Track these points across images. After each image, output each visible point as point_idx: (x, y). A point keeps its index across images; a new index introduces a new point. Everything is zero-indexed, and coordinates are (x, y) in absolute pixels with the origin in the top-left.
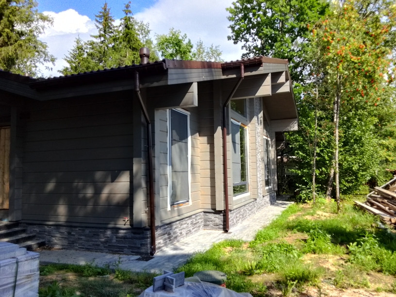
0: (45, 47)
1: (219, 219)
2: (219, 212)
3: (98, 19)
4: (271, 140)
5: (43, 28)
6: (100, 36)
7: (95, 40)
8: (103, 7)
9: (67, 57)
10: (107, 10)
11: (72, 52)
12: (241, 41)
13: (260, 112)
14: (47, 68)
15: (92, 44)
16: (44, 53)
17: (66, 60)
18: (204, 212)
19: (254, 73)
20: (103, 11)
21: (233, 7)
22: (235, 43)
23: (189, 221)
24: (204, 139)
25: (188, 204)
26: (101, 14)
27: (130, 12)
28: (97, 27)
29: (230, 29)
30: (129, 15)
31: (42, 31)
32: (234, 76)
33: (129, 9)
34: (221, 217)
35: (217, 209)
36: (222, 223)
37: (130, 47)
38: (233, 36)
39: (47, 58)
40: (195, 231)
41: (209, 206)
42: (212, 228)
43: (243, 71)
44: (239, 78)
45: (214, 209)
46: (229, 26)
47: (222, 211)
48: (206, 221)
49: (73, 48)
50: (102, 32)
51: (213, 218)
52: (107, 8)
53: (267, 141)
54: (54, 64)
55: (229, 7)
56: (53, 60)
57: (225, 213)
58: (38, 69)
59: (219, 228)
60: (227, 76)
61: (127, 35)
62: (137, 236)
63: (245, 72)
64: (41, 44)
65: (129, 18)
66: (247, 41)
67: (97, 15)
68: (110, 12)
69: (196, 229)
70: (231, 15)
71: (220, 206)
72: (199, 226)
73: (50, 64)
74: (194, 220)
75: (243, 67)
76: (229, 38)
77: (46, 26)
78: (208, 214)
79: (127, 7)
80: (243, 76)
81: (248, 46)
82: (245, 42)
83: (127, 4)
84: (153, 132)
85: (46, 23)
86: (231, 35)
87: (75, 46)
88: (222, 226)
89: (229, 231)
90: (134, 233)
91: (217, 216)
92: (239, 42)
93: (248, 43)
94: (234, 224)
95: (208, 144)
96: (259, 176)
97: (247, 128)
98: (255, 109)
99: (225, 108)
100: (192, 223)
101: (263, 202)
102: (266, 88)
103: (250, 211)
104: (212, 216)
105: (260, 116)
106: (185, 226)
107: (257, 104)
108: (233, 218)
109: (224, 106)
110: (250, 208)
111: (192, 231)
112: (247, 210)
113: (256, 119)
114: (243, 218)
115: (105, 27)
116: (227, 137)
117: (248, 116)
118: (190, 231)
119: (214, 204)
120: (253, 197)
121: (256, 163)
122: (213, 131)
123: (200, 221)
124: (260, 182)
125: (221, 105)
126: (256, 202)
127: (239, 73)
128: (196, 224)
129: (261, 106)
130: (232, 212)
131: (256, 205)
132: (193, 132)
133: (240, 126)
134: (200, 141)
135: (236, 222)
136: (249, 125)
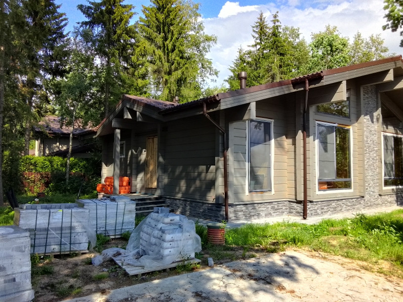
0: (210, 63)
1: (299, 208)
2: (299, 202)
3: (255, 29)
5: (209, 46)
6: (256, 45)
7: (253, 49)
8: (259, 17)
9: (231, 67)
10: (263, 19)
11: (235, 62)
13: (375, 110)
14: (212, 80)
15: (250, 53)
16: (210, 68)
17: (230, 69)
18: (289, 201)
20: (259, 21)
24: (290, 141)
25: (271, 193)
26: (258, 24)
27: (278, 21)
28: (253, 36)
30: (277, 24)
31: (208, 50)
33: (277, 18)
34: (301, 206)
35: (298, 199)
36: (302, 211)
37: (278, 53)
39: (212, 73)
41: (294, 197)
42: (295, 215)
45: (296, 199)
47: (302, 201)
48: (290, 209)
49: (236, 58)
50: (258, 41)
51: (295, 207)
52: (263, 17)
53: (396, 138)
54: (217, 76)
56: (216, 73)
57: (304, 203)
58: (205, 82)
59: (300, 215)
60: (297, 89)
61: (275, 42)
63: (310, 85)
64: (208, 61)
65: (277, 26)
67: (254, 25)
68: (265, 21)
71: (301, 197)
72: (283, 212)
73: (214, 77)
74: (276, 206)
75: (307, 81)
77: (211, 45)
78: (292, 203)
79: (275, 17)
80: (307, 89)
83: (274, 14)
85: (211, 43)
87: (237, 56)
88: (302, 214)
89: (307, 218)
91: (299, 205)
94: (317, 214)
95: (293, 144)
96: (370, 174)
97: (351, 128)
98: (363, 109)
99: (305, 114)
100: (273, 208)
101: (379, 201)
102: (341, 94)
103: (349, 206)
104: (295, 205)
105: (375, 114)
106: (264, 209)
107: (370, 102)
108: (316, 208)
109: (304, 112)
110: (349, 204)
111: (273, 214)
112: (342, 205)
113: (368, 117)
114: (335, 210)
115: (261, 35)
116: (307, 139)
117: (353, 116)
118: (270, 213)
119: (296, 195)
120: (358, 194)
121: (364, 161)
122: (296, 134)
123: (284, 208)
124: (373, 180)
125: (302, 111)
126: (364, 200)
127: (305, 87)
128: (278, 209)
129: (377, 103)
130: (315, 203)
131: (362, 203)
132: (278, 135)
133: (336, 127)
134: (287, 142)
135: (322, 213)
136: (356, 124)
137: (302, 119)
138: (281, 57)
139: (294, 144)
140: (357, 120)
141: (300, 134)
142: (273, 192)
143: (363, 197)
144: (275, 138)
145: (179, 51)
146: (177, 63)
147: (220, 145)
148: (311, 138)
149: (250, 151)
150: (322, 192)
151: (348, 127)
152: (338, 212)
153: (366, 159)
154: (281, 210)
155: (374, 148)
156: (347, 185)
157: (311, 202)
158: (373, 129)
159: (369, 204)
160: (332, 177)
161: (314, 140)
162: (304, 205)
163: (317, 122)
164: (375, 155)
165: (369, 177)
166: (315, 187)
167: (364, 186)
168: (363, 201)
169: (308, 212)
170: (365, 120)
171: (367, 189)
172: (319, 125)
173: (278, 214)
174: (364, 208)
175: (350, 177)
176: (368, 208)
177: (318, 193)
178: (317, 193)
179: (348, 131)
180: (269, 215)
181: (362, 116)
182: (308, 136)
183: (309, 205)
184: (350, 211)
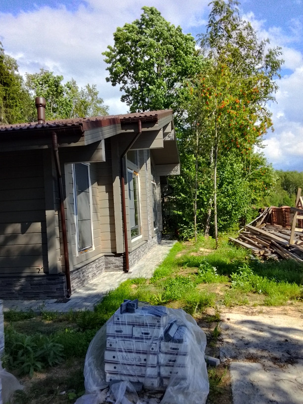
1: (119, 261)
2: (118, 255)
4: (157, 184)
12: (119, 83)
13: (148, 159)
18: (105, 256)
22: (114, 85)
23: (94, 265)
24: (103, 188)
25: (92, 250)
29: (108, 71)
34: (121, 259)
35: (118, 252)
36: (122, 265)
38: (111, 78)
40: (99, 273)
41: (110, 250)
42: (114, 270)
43: (140, 127)
44: (137, 132)
45: (115, 253)
46: (106, 68)
47: (122, 254)
48: (107, 263)
51: (113, 261)
53: (153, 185)
59: (120, 269)
60: (126, 130)
62: (53, 282)
63: (142, 128)
66: (125, 83)
69: (99, 272)
71: (120, 250)
72: (102, 269)
74: (98, 264)
75: (140, 123)
76: (108, 80)
78: (108, 258)
80: (141, 132)
81: (126, 88)
82: (123, 84)
84: (64, 186)
86: (109, 76)
88: (122, 268)
89: (129, 271)
90: (49, 279)
91: (117, 258)
92: (118, 84)
93: (126, 85)
95: (107, 192)
97: (138, 175)
98: (144, 157)
101: (152, 243)
104: (113, 259)
105: (148, 162)
106: (91, 270)
108: (131, 259)
109: (122, 157)
110: (143, 250)
113: (145, 165)
116: (125, 186)
117: (139, 164)
118: (95, 274)
120: (144, 239)
121: (147, 207)
122: (112, 181)
123: (102, 264)
126: (148, 244)
127: (137, 129)
128: (99, 267)
132: (93, 181)
134: (98, 190)
136: (140, 172)
140: (141, 168)
141: (117, 181)
142: (94, 248)
143: (147, 241)
144: (92, 184)
149: (76, 201)
157: (129, 253)
158: (147, 177)
159: (149, 247)
160: (134, 224)
162: (124, 258)
164: (149, 201)
167: (148, 230)
174: (148, 252)
177: (131, 241)
179: (137, 178)
180: (94, 276)
181: (143, 164)
182: (126, 182)
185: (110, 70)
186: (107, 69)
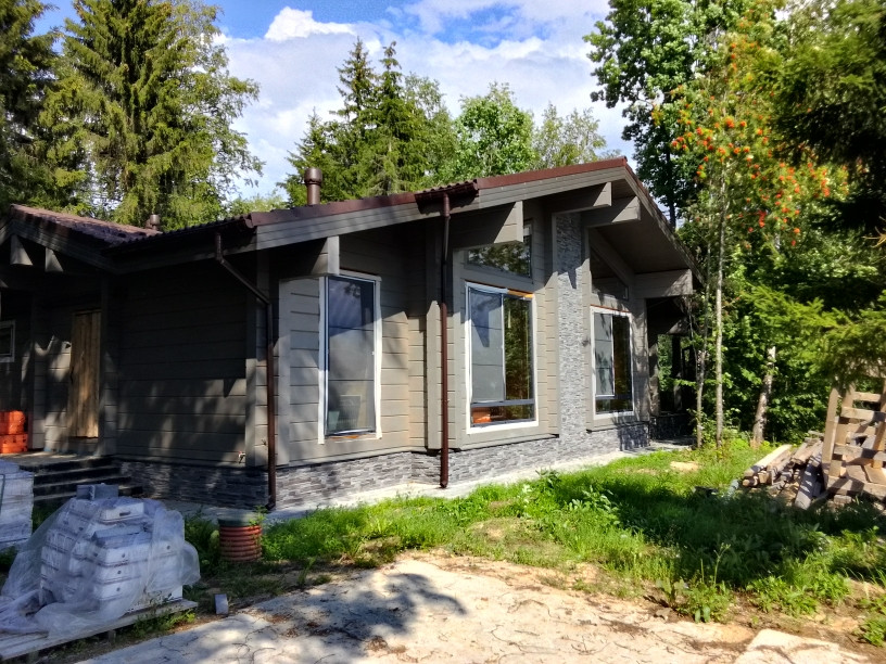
0: (243, 142)
1: (432, 464)
2: (431, 453)
3: (345, 76)
4: (637, 316)
5: (240, 103)
6: (347, 112)
7: (341, 120)
8: (354, 51)
9: (293, 155)
10: (362, 57)
11: (302, 144)
12: (623, 101)
13: (579, 264)
14: (248, 181)
15: (333, 127)
16: (242, 153)
17: (291, 161)
18: (413, 452)
19: (467, 208)
20: (354, 59)
21: (598, 32)
22: (610, 105)
23: (371, 465)
24: (415, 323)
25: (373, 436)
26: (352, 66)
27: (395, 63)
28: (342, 92)
29: (595, 78)
30: (393, 69)
31: (237, 111)
32: (438, 214)
33: (394, 57)
34: (436, 461)
35: (430, 447)
36: (439, 472)
37: (394, 133)
38: (602, 93)
39: (246, 164)
41: (422, 442)
42: (424, 481)
43: (447, 206)
44: (442, 218)
45: (426, 447)
46: (593, 71)
47: (438, 450)
48: (415, 467)
49: (305, 137)
50: (353, 103)
51: (425, 462)
52: (363, 51)
53: (617, 318)
54: (260, 173)
55: (589, 34)
56: (258, 167)
57: (442, 453)
58: (231, 185)
59: (435, 481)
60: (427, 214)
61: (389, 108)
63: (451, 208)
64: (236, 138)
65: (393, 75)
66: (633, 99)
67: (343, 68)
68: (367, 60)
69: (389, 479)
70: (595, 49)
71: (436, 444)
72: (400, 476)
73: (253, 175)
74: (385, 464)
75: (447, 199)
76: (595, 97)
77: (245, 101)
78: (418, 456)
79: (390, 52)
80: (447, 215)
82: (631, 102)
83: (388, 46)
85: (244, 97)
86: (598, 89)
87: (307, 132)
88: (438, 478)
89: (448, 486)
91: (432, 458)
92: (619, 102)
93: (637, 103)
94: (468, 476)
95: (421, 331)
96: (571, 390)
97: (533, 297)
98: (555, 259)
99: (445, 267)
100: (378, 469)
101: (588, 443)
102: (514, 230)
103: (530, 455)
104: (424, 459)
105: (579, 270)
106: (358, 472)
107: (570, 247)
108: (466, 464)
109: (443, 262)
110: (531, 451)
111: (378, 482)
112: (518, 454)
113: (565, 276)
114: (504, 466)
115: (357, 91)
116: (449, 319)
117: (537, 274)
118: (372, 482)
119: (426, 438)
120: (547, 431)
121: (557, 363)
122: (426, 309)
123: (402, 467)
124: (575, 402)
125: (438, 261)
126: (560, 442)
127: (442, 210)
128: (389, 470)
129: (583, 251)
130: (464, 453)
131: (555, 447)
132: (389, 311)
133: (506, 296)
134: (407, 326)
135: (478, 472)
136: (543, 290)
137: (438, 278)
138: (403, 143)
139: (423, 329)
140: (545, 283)
141: (435, 309)
142: (379, 433)
143: (557, 436)
144: (384, 316)
145: (166, 108)
146: (162, 136)
147: (258, 331)
148: (457, 316)
149: (328, 345)
150: (478, 430)
151: (528, 296)
152: (509, 470)
153: (561, 360)
154: (395, 473)
155: (577, 337)
156: (527, 413)
157: (456, 450)
158: (575, 301)
159: (569, 450)
160: (497, 398)
161: (463, 322)
162: (441, 458)
163: (469, 284)
164: (578, 352)
165: (567, 397)
166: (464, 419)
167: (558, 413)
168: (557, 444)
169: (450, 472)
170: (560, 283)
171: (564, 420)
172: (473, 290)
173: (389, 483)
174: (559, 459)
175: (532, 396)
176: (567, 457)
177: (470, 430)
178: (467, 431)
179: (528, 302)
180: (369, 484)
181: (555, 274)
182: (451, 313)
183: (452, 459)
184: (533, 466)
185: (601, 74)
186: (593, 75)
